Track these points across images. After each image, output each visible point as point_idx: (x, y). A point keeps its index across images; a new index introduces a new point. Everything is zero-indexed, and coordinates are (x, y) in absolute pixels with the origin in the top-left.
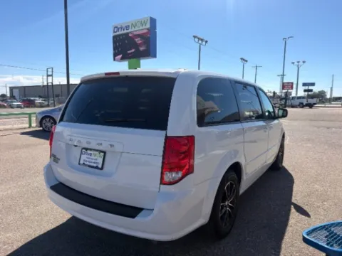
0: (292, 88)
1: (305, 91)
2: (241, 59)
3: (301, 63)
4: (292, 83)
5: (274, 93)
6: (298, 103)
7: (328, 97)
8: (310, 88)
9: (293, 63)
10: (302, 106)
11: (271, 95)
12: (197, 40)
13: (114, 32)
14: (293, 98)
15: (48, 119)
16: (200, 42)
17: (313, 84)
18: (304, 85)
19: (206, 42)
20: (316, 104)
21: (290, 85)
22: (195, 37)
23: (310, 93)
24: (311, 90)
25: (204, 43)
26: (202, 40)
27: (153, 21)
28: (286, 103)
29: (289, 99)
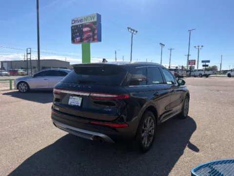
0: (195, 64)
1: (203, 66)
2: (161, 44)
3: (200, 47)
4: (195, 61)
5: (182, 67)
6: (198, 74)
7: (219, 70)
8: (207, 64)
9: (195, 47)
10: (201, 76)
11: (181, 68)
12: (130, 30)
13: (72, 24)
14: (195, 71)
15: (23, 84)
16: (132, 32)
17: (208, 61)
18: (203, 62)
19: (137, 32)
20: (210, 75)
21: (194, 62)
22: (128, 28)
23: (206, 67)
24: (207, 66)
25: (135, 32)
26: (134, 31)
27: (99, 16)
28: (190, 74)
29: (192, 71)
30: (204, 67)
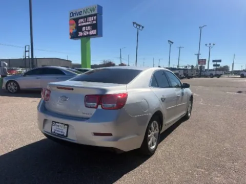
0: (205, 64)
1: (214, 65)
2: (169, 41)
3: (212, 45)
4: (205, 60)
5: (192, 67)
6: (209, 75)
7: (230, 70)
9: (206, 45)
10: (212, 76)
11: (190, 68)
12: (135, 25)
13: (70, 17)
14: (206, 70)
15: (12, 83)
16: (138, 27)
17: (220, 61)
18: (214, 61)
19: (143, 27)
20: (222, 75)
22: (134, 23)
23: (218, 67)
24: (219, 65)
25: (141, 28)
27: (100, 8)
28: (200, 74)
29: (203, 71)
30: (215, 67)
